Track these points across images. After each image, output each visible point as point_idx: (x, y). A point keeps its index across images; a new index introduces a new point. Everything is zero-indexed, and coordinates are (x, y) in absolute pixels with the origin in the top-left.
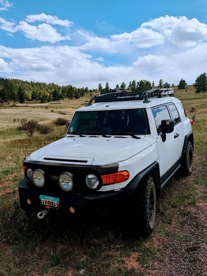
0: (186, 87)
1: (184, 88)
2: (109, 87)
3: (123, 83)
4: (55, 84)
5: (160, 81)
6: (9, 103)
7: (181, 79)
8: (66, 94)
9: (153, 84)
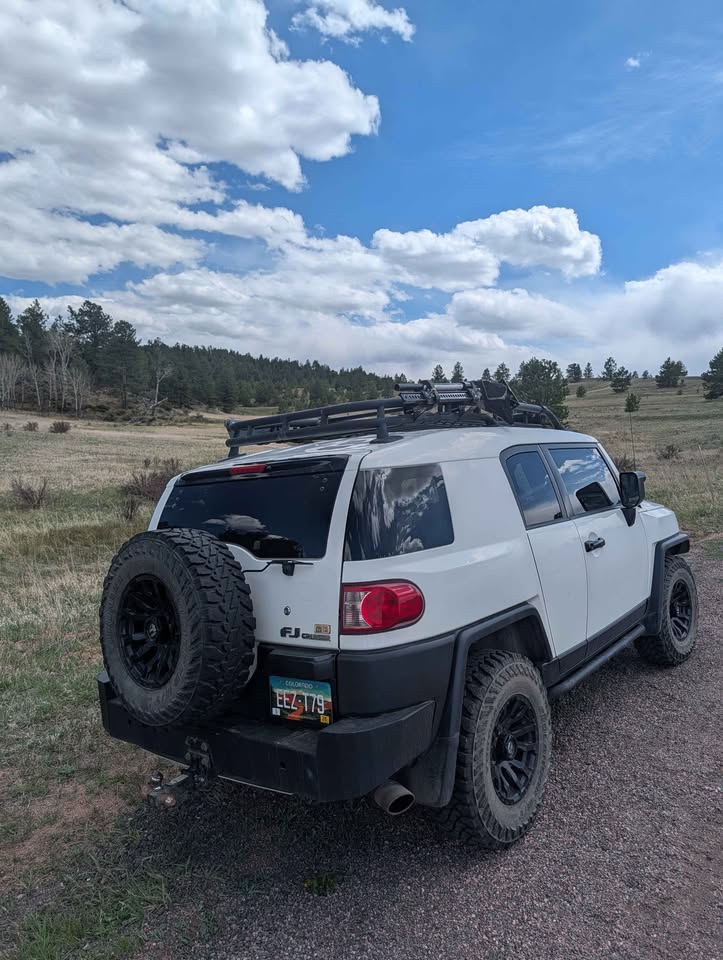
0: (679, 381)
1: (674, 385)
2: (463, 374)
3: (502, 366)
4: (321, 364)
5: (607, 363)
6: (186, 413)
7: (666, 359)
8: (345, 391)
9: (589, 370)
